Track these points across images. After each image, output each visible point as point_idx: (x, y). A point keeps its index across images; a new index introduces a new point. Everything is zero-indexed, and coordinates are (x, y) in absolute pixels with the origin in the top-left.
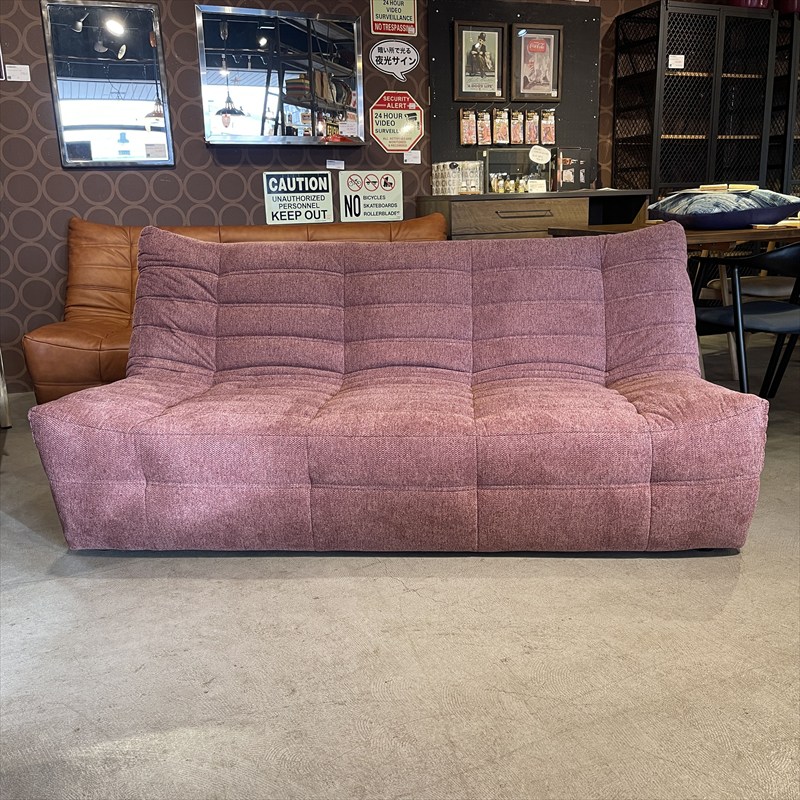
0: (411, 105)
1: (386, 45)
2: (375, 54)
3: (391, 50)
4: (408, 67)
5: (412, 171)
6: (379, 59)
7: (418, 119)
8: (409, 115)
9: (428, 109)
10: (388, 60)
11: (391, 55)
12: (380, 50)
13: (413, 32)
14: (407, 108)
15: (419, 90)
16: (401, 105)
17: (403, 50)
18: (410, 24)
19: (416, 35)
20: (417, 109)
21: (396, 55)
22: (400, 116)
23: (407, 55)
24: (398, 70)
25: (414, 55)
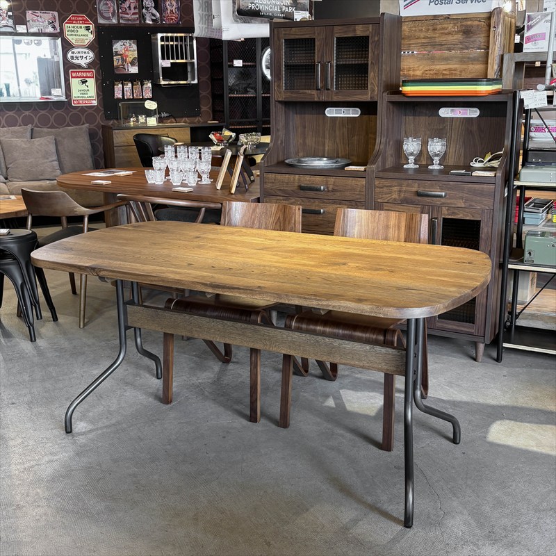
1: (76, 50)
2: (69, 55)
3: (79, 52)
4: (88, 61)
6: (72, 57)
9: (101, 81)
10: (77, 57)
11: (79, 55)
12: (73, 53)
17: (85, 52)
21: (81, 55)
23: (87, 55)
24: (83, 62)
25: (91, 55)
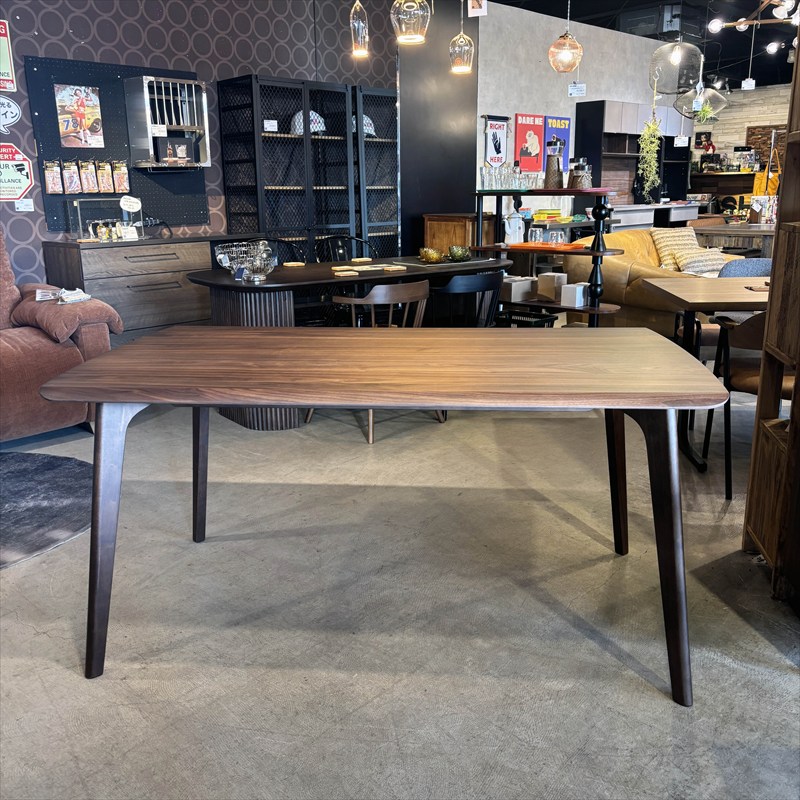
0: (17, 156)
4: (10, 120)
5: (27, 219)
7: (27, 170)
8: (17, 166)
9: (36, 160)
13: (12, 88)
14: (14, 159)
15: (24, 142)
16: (6, 156)
17: (3, 104)
18: (8, 81)
19: (15, 90)
20: (24, 160)
22: (7, 166)
23: (7, 109)
25: (15, 109)
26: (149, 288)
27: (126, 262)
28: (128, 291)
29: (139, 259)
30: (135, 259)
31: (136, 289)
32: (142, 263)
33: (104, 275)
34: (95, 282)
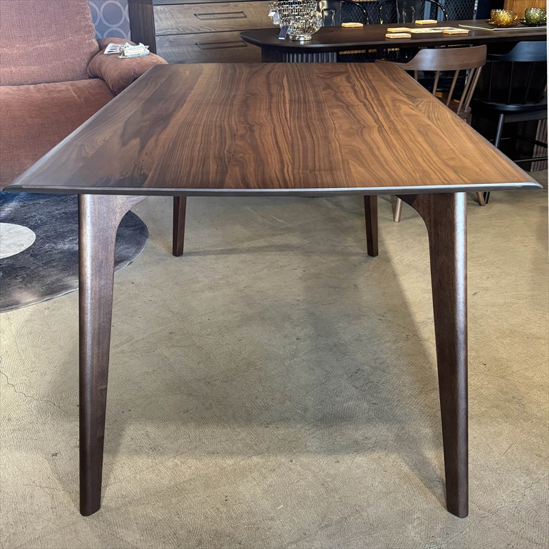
26: (216, 46)
27: (195, 19)
28: (196, 48)
29: (208, 17)
30: (205, 17)
31: (204, 47)
32: (211, 21)
33: (175, 31)
34: (166, 38)
